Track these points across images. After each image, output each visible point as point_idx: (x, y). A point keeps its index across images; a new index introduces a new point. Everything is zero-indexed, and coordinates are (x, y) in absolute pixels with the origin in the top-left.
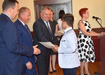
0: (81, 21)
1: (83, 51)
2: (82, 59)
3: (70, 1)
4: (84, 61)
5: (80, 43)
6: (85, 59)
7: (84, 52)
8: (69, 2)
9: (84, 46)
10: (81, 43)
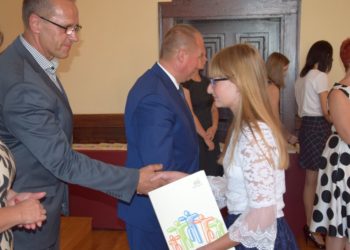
0: (340, 87)
1: (340, 198)
2: (331, 227)
3: (294, 11)
4: (339, 236)
5: (329, 165)
6: (345, 227)
7: (344, 203)
8: (290, 14)
9: (346, 178)
10: (336, 168)
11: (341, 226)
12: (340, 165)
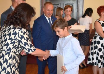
0: (98, 21)
1: (96, 54)
4: (95, 65)
7: (97, 56)
9: (98, 48)
10: (95, 45)
11: (96, 63)
12: (97, 44)
